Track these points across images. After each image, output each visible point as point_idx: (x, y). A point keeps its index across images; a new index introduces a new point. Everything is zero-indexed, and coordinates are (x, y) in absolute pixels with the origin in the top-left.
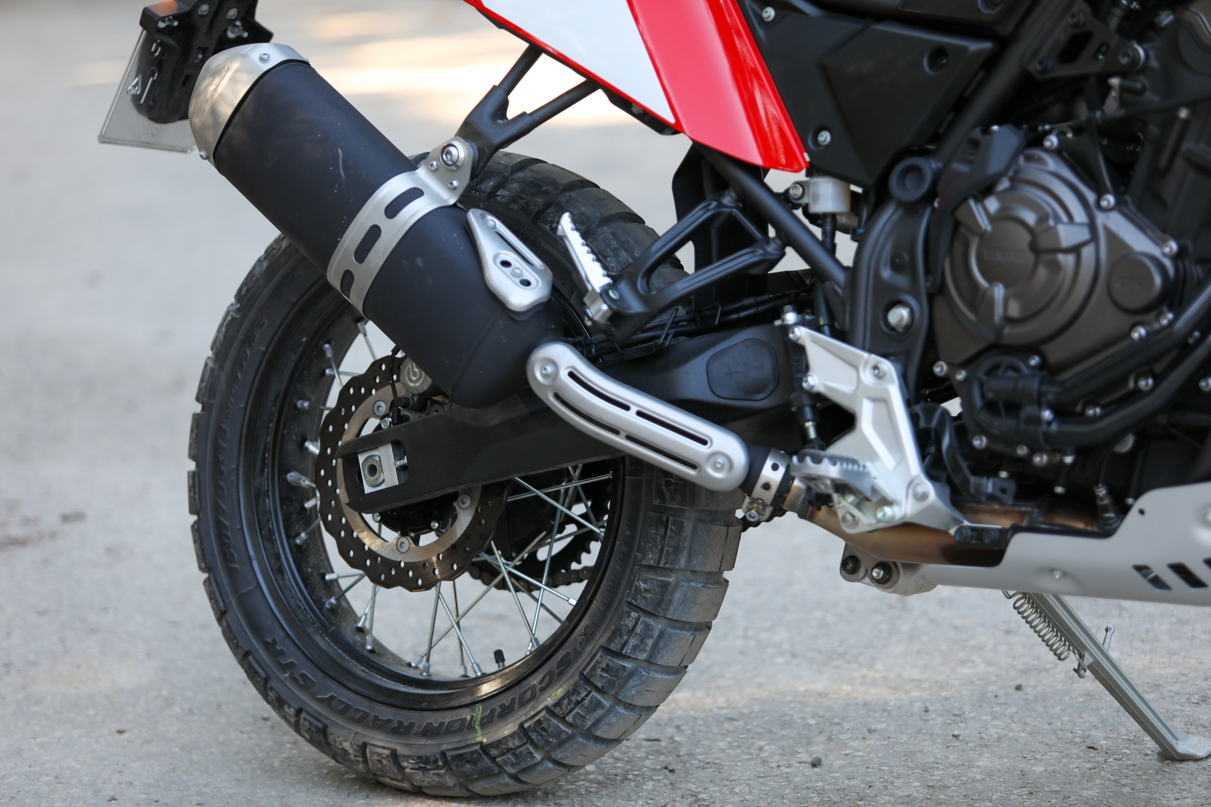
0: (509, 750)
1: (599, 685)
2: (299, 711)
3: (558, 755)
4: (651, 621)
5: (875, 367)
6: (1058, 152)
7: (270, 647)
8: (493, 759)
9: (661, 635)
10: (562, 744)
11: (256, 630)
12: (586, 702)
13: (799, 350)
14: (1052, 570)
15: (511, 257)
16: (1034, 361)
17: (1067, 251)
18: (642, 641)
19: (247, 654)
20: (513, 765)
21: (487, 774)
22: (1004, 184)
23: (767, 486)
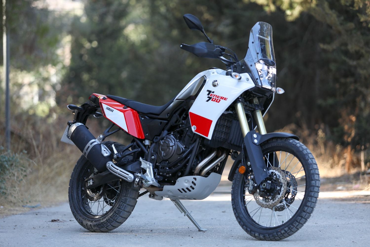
0: (105, 223)
1: (117, 213)
2: (79, 220)
3: (112, 224)
4: (124, 204)
5: (149, 164)
6: (173, 135)
7: (76, 211)
8: (103, 224)
9: (126, 206)
10: (112, 222)
11: (75, 209)
12: (115, 216)
13: (141, 162)
14: (169, 191)
15: (105, 150)
16: (167, 162)
17: (171, 146)
18: (123, 207)
19: (73, 212)
20: (106, 225)
21: (102, 227)
22: (165, 138)
23: (136, 182)
